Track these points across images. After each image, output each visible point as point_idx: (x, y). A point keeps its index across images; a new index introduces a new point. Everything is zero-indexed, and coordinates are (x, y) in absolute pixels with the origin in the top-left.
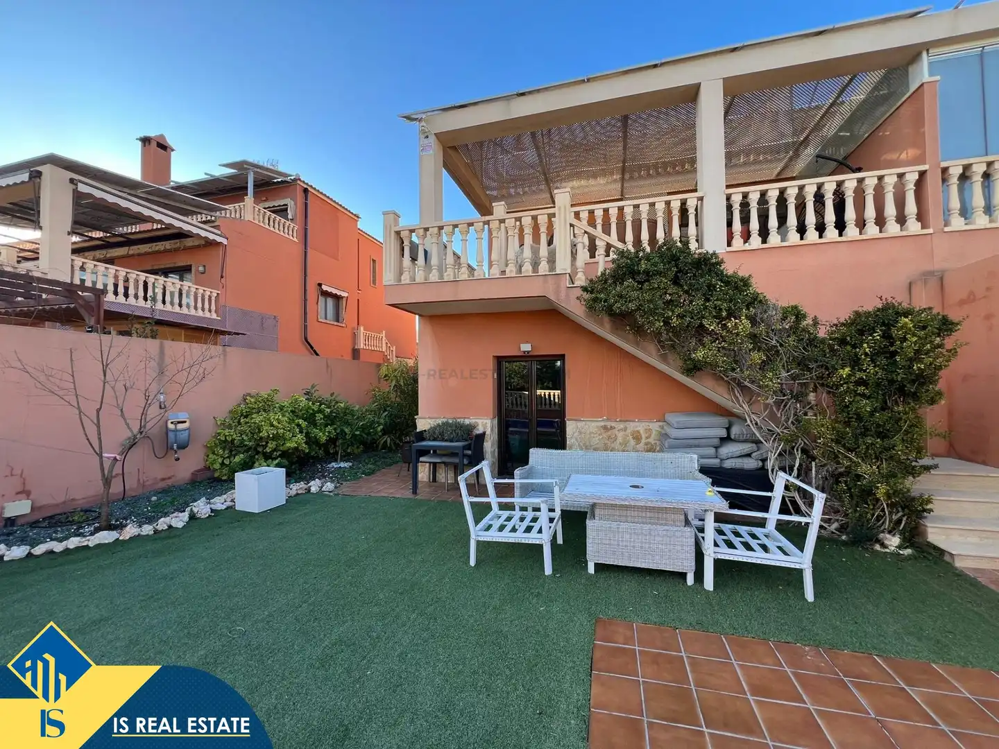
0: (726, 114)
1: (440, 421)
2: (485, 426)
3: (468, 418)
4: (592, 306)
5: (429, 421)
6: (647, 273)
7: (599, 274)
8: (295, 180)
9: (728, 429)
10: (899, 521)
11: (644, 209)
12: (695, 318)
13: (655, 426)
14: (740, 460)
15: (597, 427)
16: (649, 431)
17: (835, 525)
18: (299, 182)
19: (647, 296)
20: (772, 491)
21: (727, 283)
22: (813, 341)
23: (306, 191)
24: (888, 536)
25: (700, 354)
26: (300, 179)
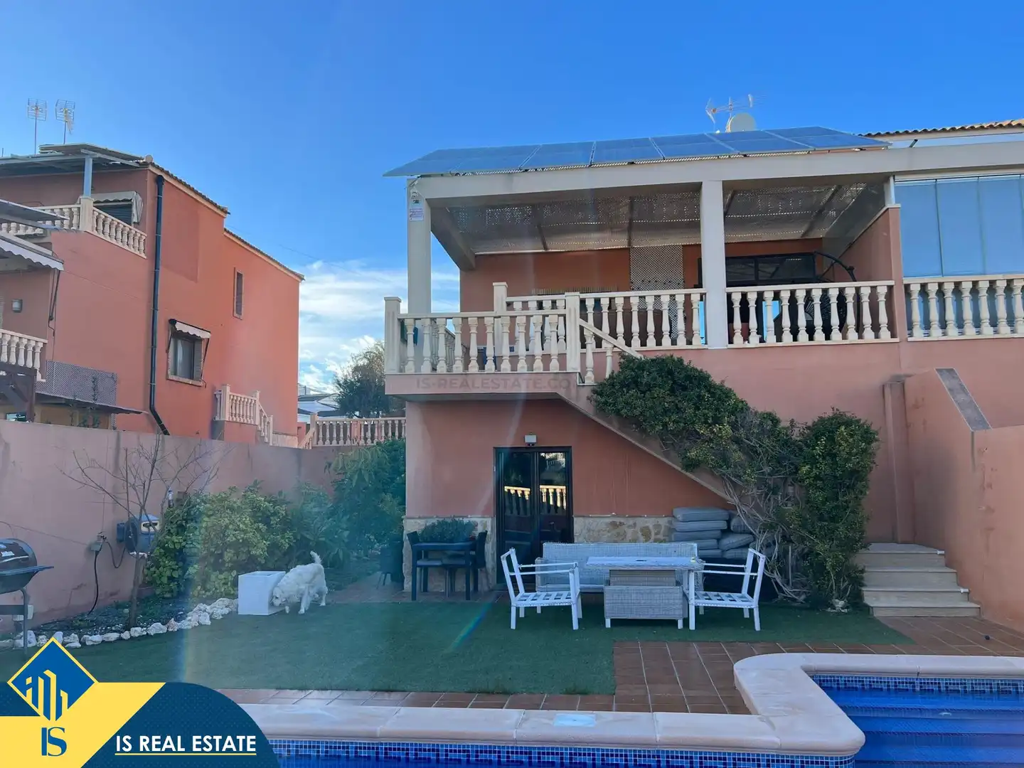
0: (725, 214)
1: (435, 521)
2: (485, 525)
3: (467, 517)
4: (601, 408)
5: (418, 521)
6: (648, 385)
7: (607, 376)
8: (145, 164)
9: (729, 522)
10: (846, 589)
11: (650, 301)
12: (689, 423)
13: (663, 521)
14: (739, 551)
15: (607, 524)
16: (657, 526)
17: (803, 597)
18: (151, 168)
19: (649, 404)
20: (745, 564)
21: (713, 395)
22: (787, 443)
23: (159, 180)
24: (837, 600)
25: (692, 454)
26: (153, 165)
